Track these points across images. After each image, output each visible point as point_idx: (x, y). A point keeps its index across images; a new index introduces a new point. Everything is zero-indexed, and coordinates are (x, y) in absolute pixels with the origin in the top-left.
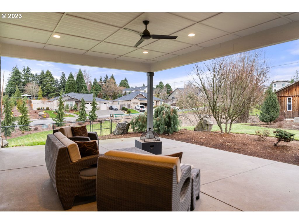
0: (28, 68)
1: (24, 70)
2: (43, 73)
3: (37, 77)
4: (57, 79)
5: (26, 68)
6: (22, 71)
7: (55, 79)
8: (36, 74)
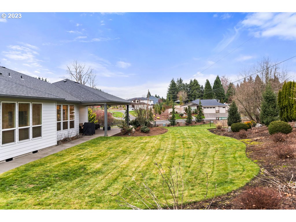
0: (181, 80)
1: (178, 82)
2: (191, 82)
3: (187, 86)
4: (202, 86)
5: (179, 79)
6: (176, 83)
7: (201, 86)
8: (186, 84)
